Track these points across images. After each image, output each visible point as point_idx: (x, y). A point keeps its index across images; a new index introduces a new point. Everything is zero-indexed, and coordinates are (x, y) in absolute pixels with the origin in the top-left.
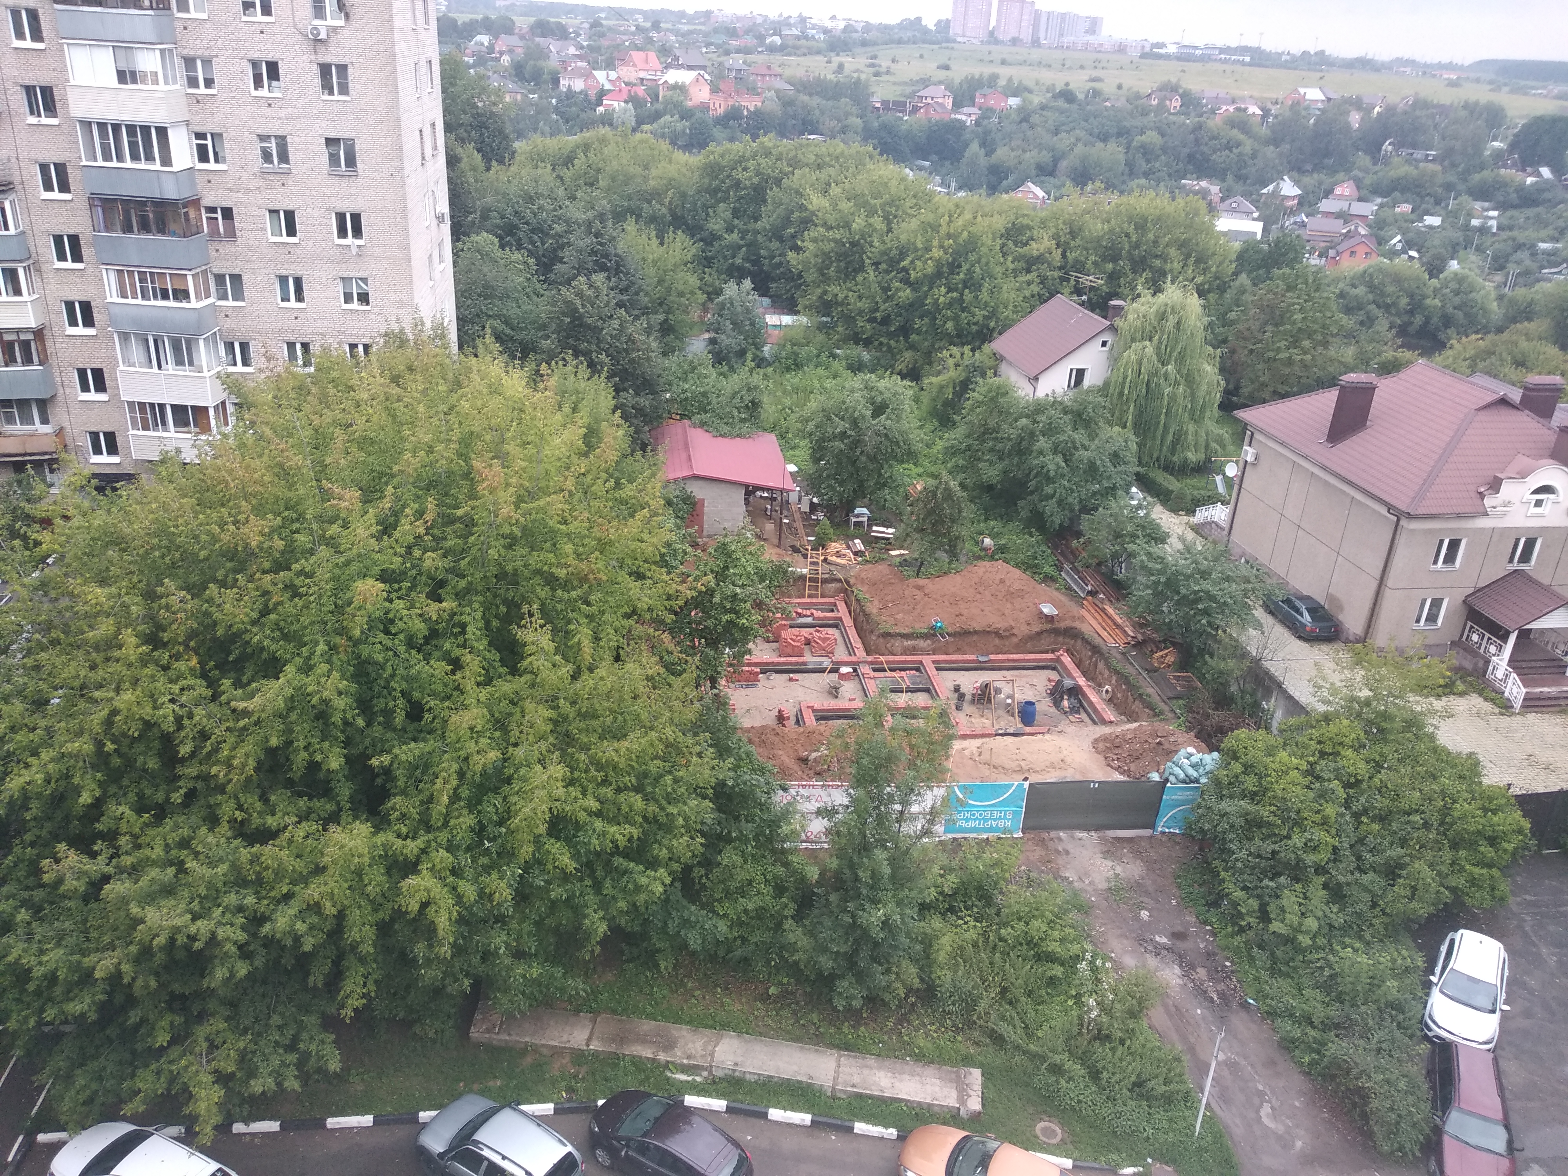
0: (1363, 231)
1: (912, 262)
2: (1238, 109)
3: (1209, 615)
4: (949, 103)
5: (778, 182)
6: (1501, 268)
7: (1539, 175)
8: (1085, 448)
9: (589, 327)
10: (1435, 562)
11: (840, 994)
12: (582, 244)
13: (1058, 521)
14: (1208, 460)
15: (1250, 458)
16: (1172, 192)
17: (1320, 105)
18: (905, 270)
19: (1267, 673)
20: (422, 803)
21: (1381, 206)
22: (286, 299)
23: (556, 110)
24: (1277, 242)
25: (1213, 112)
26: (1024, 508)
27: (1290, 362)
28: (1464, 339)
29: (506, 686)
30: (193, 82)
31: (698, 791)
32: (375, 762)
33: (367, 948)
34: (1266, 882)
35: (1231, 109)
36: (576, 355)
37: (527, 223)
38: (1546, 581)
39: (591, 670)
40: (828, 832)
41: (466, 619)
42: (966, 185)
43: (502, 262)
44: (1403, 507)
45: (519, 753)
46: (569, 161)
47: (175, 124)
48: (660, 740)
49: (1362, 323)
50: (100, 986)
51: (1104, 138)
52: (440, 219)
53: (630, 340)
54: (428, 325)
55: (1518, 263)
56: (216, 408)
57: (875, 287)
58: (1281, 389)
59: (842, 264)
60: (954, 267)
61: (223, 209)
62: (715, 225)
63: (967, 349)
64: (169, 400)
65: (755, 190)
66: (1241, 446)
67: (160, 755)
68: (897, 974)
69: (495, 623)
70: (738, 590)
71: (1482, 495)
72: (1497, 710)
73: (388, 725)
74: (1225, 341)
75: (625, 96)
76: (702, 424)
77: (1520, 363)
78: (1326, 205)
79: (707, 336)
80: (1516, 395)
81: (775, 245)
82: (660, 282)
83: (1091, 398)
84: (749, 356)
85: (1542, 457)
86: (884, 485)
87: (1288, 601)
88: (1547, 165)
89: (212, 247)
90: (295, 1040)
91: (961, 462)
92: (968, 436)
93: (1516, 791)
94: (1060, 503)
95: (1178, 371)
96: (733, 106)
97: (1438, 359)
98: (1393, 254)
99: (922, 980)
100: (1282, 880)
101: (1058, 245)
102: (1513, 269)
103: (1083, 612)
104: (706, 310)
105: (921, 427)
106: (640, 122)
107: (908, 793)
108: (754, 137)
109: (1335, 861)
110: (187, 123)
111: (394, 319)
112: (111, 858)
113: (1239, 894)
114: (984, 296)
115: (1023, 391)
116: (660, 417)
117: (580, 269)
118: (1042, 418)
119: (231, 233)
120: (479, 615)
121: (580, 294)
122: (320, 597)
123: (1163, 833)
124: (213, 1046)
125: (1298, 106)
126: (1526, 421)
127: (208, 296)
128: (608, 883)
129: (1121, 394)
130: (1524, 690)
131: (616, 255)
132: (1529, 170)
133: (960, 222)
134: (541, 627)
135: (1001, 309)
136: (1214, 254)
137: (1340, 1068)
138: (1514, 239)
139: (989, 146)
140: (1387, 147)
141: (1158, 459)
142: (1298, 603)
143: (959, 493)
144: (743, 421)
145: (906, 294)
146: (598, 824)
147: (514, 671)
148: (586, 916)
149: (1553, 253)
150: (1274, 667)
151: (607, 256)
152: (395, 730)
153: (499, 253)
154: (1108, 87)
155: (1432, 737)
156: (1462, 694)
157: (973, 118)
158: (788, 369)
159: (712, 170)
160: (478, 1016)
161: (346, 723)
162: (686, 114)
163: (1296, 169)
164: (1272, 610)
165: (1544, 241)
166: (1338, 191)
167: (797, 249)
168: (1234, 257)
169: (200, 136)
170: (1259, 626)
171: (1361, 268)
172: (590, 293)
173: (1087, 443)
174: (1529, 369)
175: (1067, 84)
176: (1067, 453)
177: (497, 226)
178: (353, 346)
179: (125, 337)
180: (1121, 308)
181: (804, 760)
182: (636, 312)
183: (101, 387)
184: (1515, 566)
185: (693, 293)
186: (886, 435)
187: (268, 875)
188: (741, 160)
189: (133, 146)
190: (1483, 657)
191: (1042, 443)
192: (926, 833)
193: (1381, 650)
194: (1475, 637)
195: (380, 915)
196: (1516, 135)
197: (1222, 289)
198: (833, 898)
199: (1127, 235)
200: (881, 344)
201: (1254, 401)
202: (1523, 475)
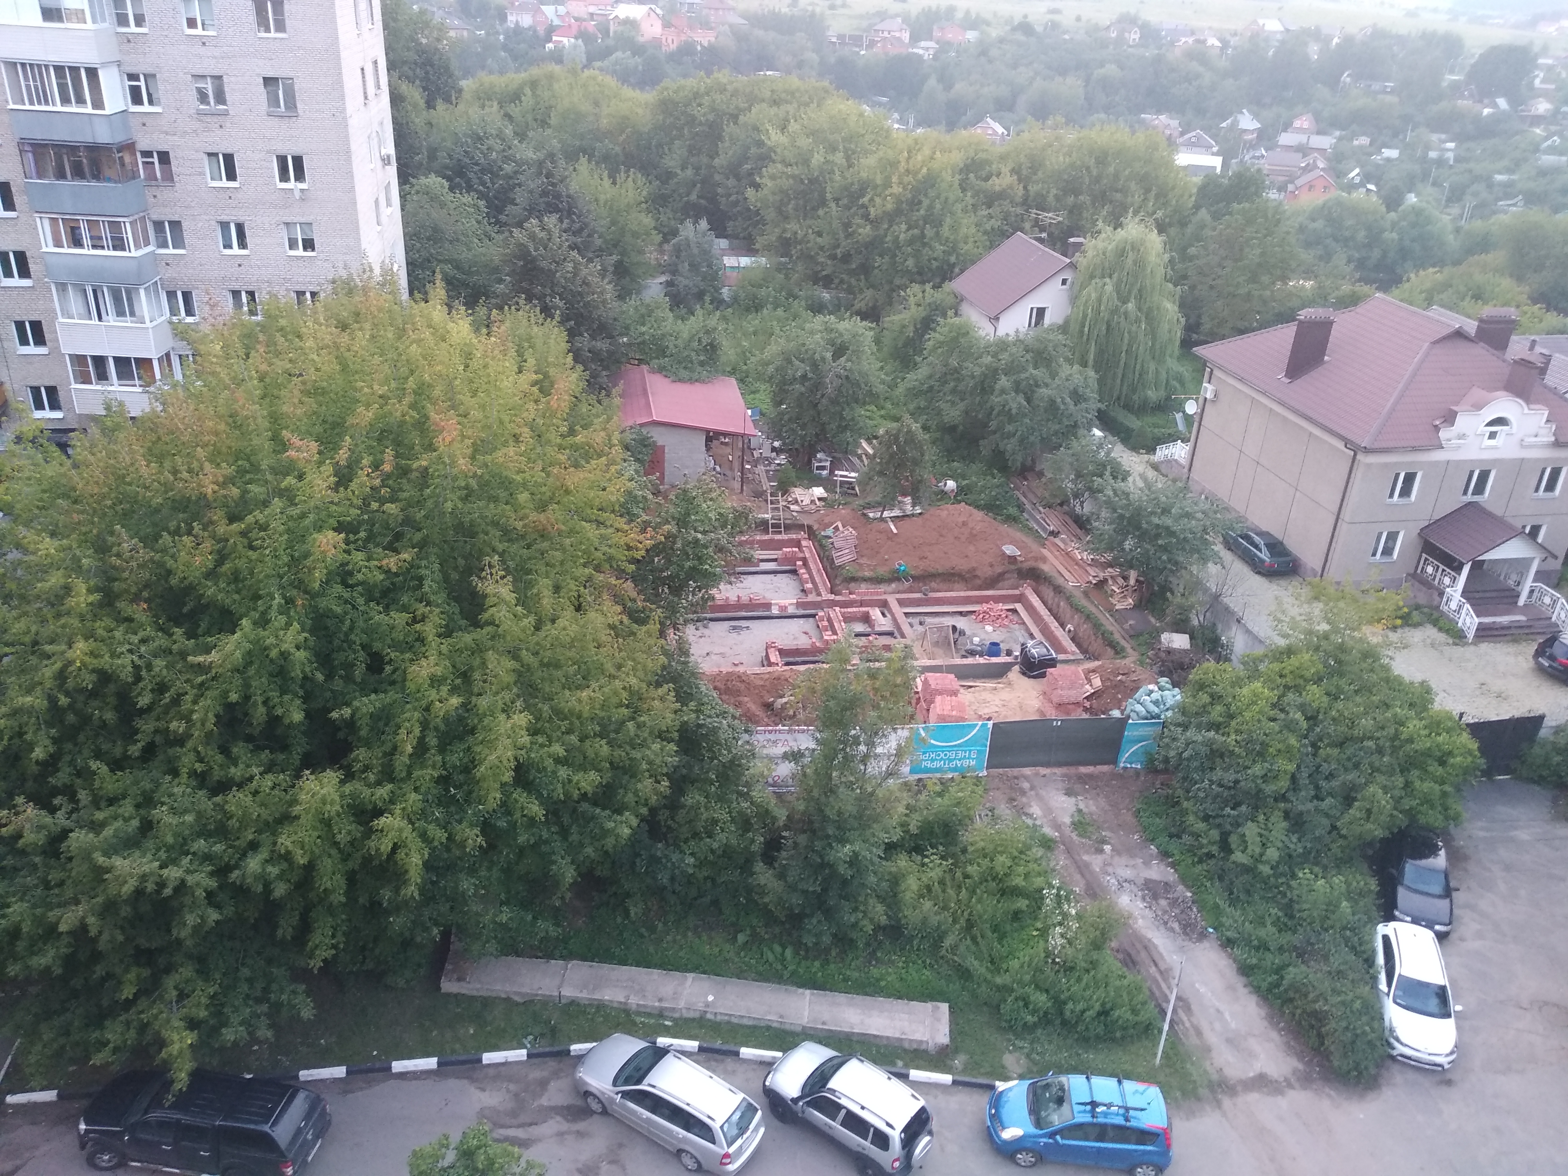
0: (1321, 165)
1: (871, 200)
2: (1198, 41)
3: (1170, 552)
4: (906, 36)
5: (735, 118)
6: (1459, 199)
7: (1495, 105)
8: (1047, 385)
9: (542, 270)
10: (1391, 495)
11: (809, 931)
12: (532, 185)
13: (1019, 458)
14: (1168, 398)
15: (1209, 395)
16: (1131, 127)
17: (1279, 37)
18: (864, 206)
19: (1227, 609)
20: (385, 754)
21: (1340, 139)
22: (227, 246)
23: (505, 47)
24: (1239, 176)
25: (1172, 43)
26: (985, 447)
27: (1248, 297)
28: (1422, 273)
29: (467, 638)
30: (122, 20)
31: (662, 736)
32: (334, 715)
33: (338, 898)
34: (1228, 810)
35: (1190, 40)
36: (529, 299)
37: (477, 164)
38: (1499, 512)
39: (553, 621)
40: (793, 777)
41: (423, 572)
42: (924, 121)
43: (453, 206)
44: (1358, 441)
45: (483, 703)
46: (516, 97)
47: (104, 64)
48: (624, 688)
49: (1321, 258)
50: (65, 940)
51: (1063, 71)
52: (386, 161)
53: (585, 283)
54: (377, 271)
55: (1475, 194)
56: (160, 360)
57: (836, 224)
58: (1240, 324)
59: (801, 202)
60: (914, 204)
61: (159, 153)
62: (671, 162)
63: (928, 287)
64: (110, 351)
65: (710, 127)
66: (1201, 383)
67: (116, 709)
68: (864, 912)
69: (454, 576)
70: (699, 536)
71: (1437, 428)
72: (1451, 641)
73: (349, 679)
74: (1185, 277)
75: (574, 31)
76: (661, 370)
77: (1478, 297)
78: (1285, 139)
79: (663, 279)
80: (1471, 326)
81: (732, 182)
82: (614, 223)
83: (1051, 337)
84: (707, 298)
85: (1497, 389)
86: (846, 428)
87: (1247, 538)
88: (1504, 95)
89: (149, 193)
90: (266, 990)
91: (923, 404)
92: (930, 377)
93: (1469, 719)
94: (1022, 441)
95: (1140, 309)
96: (686, 42)
97: (1396, 292)
98: (1351, 187)
99: (889, 917)
100: (1244, 808)
101: (1020, 180)
102: (1470, 202)
103: (1045, 552)
104: (662, 252)
105: (882, 368)
106: (591, 59)
107: (873, 734)
108: (709, 73)
109: (1294, 790)
110: (119, 64)
111: (341, 265)
112: (72, 812)
113: (1201, 826)
114: (945, 231)
115: (985, 331)
116: (618, 362)
117: (532, 211)
118: (1004, 356)
119: (169, 177)
120: (437, 566)
121: (532, 237)
122: (275, 550)
123: (1125, 768)
124: (182, 996)
125: (1257, 37)
126: (1481, 351)
127: (147, 244)
128: (574, 829)
129: (1081, 332)
130: (1477, 620)
131: (569, 196)
132: (1486, 101)
133: (919, 158)
134: (502, 578)
135: (961, 245)
136: (1173, 188)
137: (1297, 991)
138: (1470, 171)
139: (947, 82)
140: (1346, 78)
141: (1119, 398)
142: (1257, 539)
143: (922, 436)
144: (702, 364)
145: (865, 231)
146: (563, 772)
147: (477, 624)
148: (554, 862)
149: (1509, 185)
150: (1232, 602)
151: (558, 196)
152: (355, 683)
153: (450, 196)
154: (1067, 19)
155: (1387, 669)
156: (1416, 625)
157: (931, 52)
158: (748, 310)
159: (666, 106)
160: (448, 967)
161: (305, 678)
162: (638, 50)
163: (1256, 104)
164: (1230, 545)
165: (1500, 173)
166: (1297, 124)
167: (757, 186)
168: (1195, 190)
169: (132, 77)
170: (1219, 560)
171: (1320, 202)
172: (543, 234)
173: (1049, 381)
174: (1485, 303)
175: (1026, 16)
176: (1028, 391)
177: (447, 167)
178: (300, 294)
179: (62, 287)
180: (1081, 244)
181: (768, 706)
182: (591, 255)
183: (40, 340)
184: (1469, 498)
185: (648, 234)
186: (847, 377)
187: (233, 823)
188: (696, 95)
189: (62, 88)
190: (1437, 589)
191: (1004, 382)
192: (890, 774)
193: (1338, 583)
194: (1430, 570)
195: (350, 865)
196: (1473, 66)
197: (1183, 224)
198: (802, 839)
199: (1088, 168)
200: (842, 281)
201: (1213, 337)
202: (1478, 407)
